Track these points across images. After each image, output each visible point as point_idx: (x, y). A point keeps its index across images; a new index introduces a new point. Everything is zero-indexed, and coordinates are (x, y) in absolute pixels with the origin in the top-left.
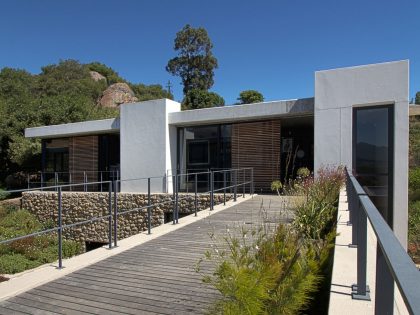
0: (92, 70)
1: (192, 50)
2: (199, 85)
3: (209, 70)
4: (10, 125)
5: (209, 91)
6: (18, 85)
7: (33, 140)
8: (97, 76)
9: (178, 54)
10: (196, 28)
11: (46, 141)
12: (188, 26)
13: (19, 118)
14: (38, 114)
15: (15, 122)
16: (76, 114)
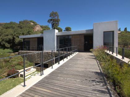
0: (31, 22)
1: (54, 17)
2: (56, 26)
3: (58, 22)
4: (15, 35)
5: (58, 27)
6: (14, 26)
7: (21, 39)
8: (32, 24)
9: (51, 18)
10: (55, 12)
11: (24, 39)
12: (53, 11)
13: (17, 34)
14: (21, 33)
15: (16, 34)
16: (30, 33)
